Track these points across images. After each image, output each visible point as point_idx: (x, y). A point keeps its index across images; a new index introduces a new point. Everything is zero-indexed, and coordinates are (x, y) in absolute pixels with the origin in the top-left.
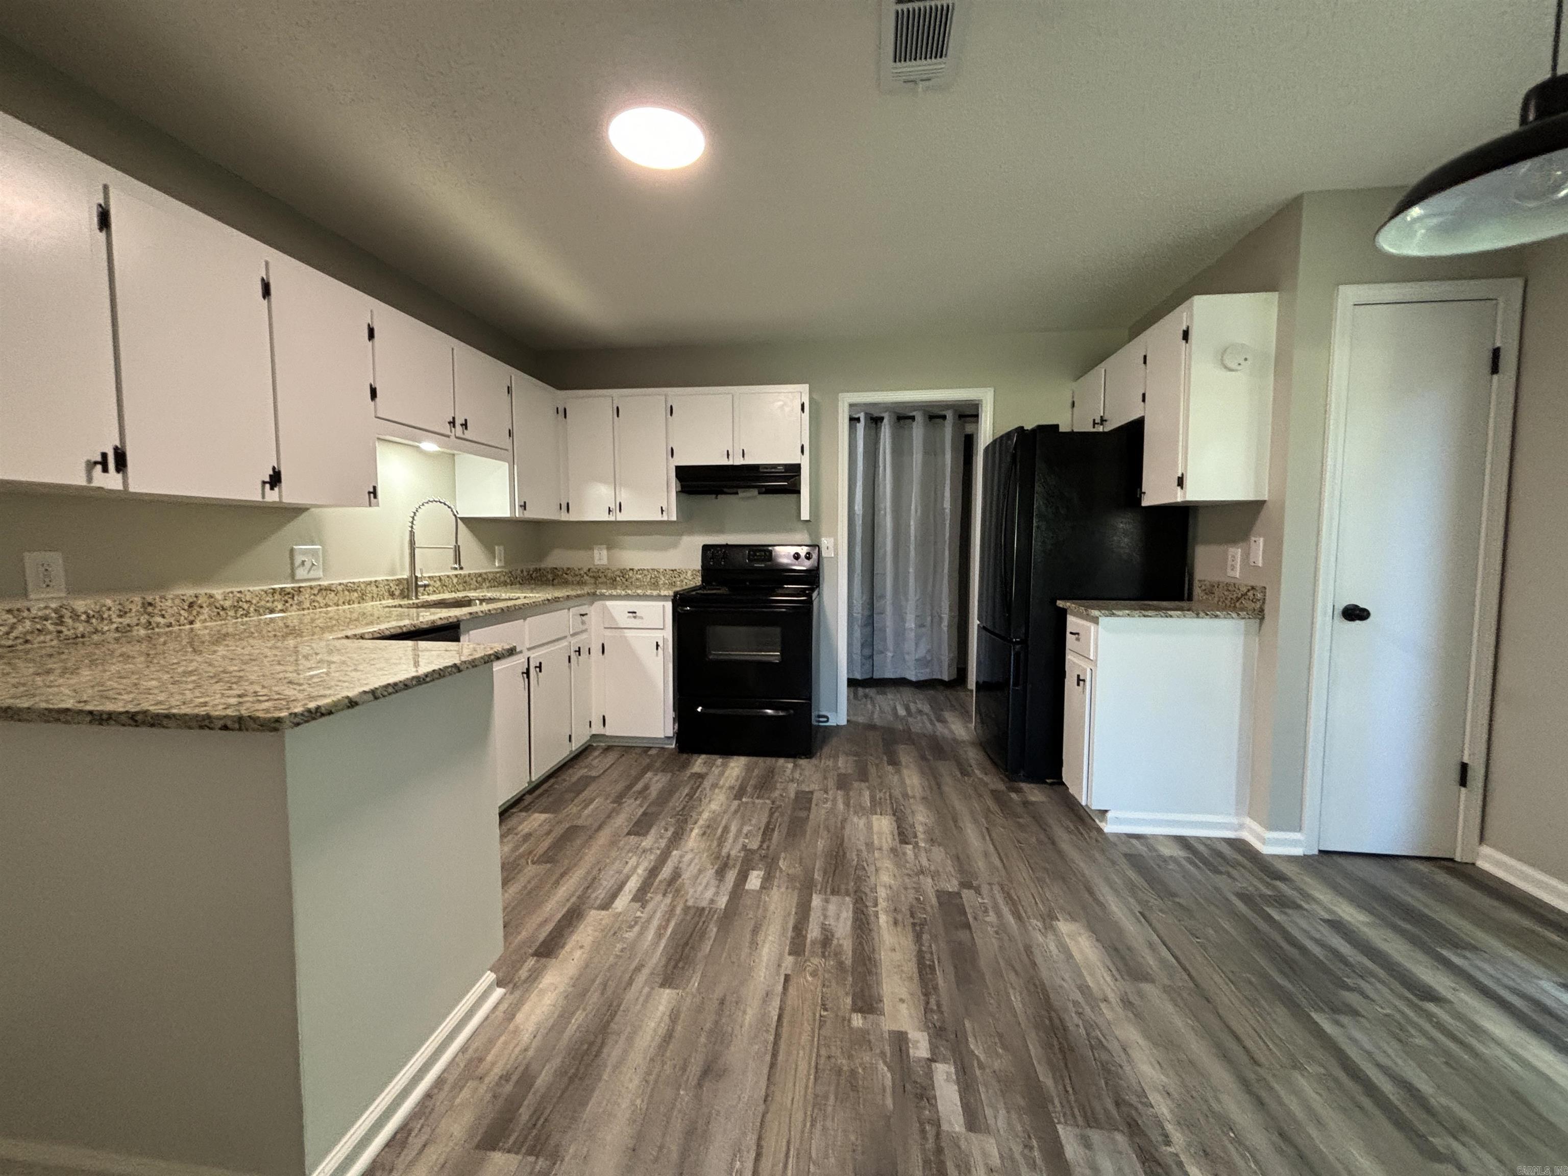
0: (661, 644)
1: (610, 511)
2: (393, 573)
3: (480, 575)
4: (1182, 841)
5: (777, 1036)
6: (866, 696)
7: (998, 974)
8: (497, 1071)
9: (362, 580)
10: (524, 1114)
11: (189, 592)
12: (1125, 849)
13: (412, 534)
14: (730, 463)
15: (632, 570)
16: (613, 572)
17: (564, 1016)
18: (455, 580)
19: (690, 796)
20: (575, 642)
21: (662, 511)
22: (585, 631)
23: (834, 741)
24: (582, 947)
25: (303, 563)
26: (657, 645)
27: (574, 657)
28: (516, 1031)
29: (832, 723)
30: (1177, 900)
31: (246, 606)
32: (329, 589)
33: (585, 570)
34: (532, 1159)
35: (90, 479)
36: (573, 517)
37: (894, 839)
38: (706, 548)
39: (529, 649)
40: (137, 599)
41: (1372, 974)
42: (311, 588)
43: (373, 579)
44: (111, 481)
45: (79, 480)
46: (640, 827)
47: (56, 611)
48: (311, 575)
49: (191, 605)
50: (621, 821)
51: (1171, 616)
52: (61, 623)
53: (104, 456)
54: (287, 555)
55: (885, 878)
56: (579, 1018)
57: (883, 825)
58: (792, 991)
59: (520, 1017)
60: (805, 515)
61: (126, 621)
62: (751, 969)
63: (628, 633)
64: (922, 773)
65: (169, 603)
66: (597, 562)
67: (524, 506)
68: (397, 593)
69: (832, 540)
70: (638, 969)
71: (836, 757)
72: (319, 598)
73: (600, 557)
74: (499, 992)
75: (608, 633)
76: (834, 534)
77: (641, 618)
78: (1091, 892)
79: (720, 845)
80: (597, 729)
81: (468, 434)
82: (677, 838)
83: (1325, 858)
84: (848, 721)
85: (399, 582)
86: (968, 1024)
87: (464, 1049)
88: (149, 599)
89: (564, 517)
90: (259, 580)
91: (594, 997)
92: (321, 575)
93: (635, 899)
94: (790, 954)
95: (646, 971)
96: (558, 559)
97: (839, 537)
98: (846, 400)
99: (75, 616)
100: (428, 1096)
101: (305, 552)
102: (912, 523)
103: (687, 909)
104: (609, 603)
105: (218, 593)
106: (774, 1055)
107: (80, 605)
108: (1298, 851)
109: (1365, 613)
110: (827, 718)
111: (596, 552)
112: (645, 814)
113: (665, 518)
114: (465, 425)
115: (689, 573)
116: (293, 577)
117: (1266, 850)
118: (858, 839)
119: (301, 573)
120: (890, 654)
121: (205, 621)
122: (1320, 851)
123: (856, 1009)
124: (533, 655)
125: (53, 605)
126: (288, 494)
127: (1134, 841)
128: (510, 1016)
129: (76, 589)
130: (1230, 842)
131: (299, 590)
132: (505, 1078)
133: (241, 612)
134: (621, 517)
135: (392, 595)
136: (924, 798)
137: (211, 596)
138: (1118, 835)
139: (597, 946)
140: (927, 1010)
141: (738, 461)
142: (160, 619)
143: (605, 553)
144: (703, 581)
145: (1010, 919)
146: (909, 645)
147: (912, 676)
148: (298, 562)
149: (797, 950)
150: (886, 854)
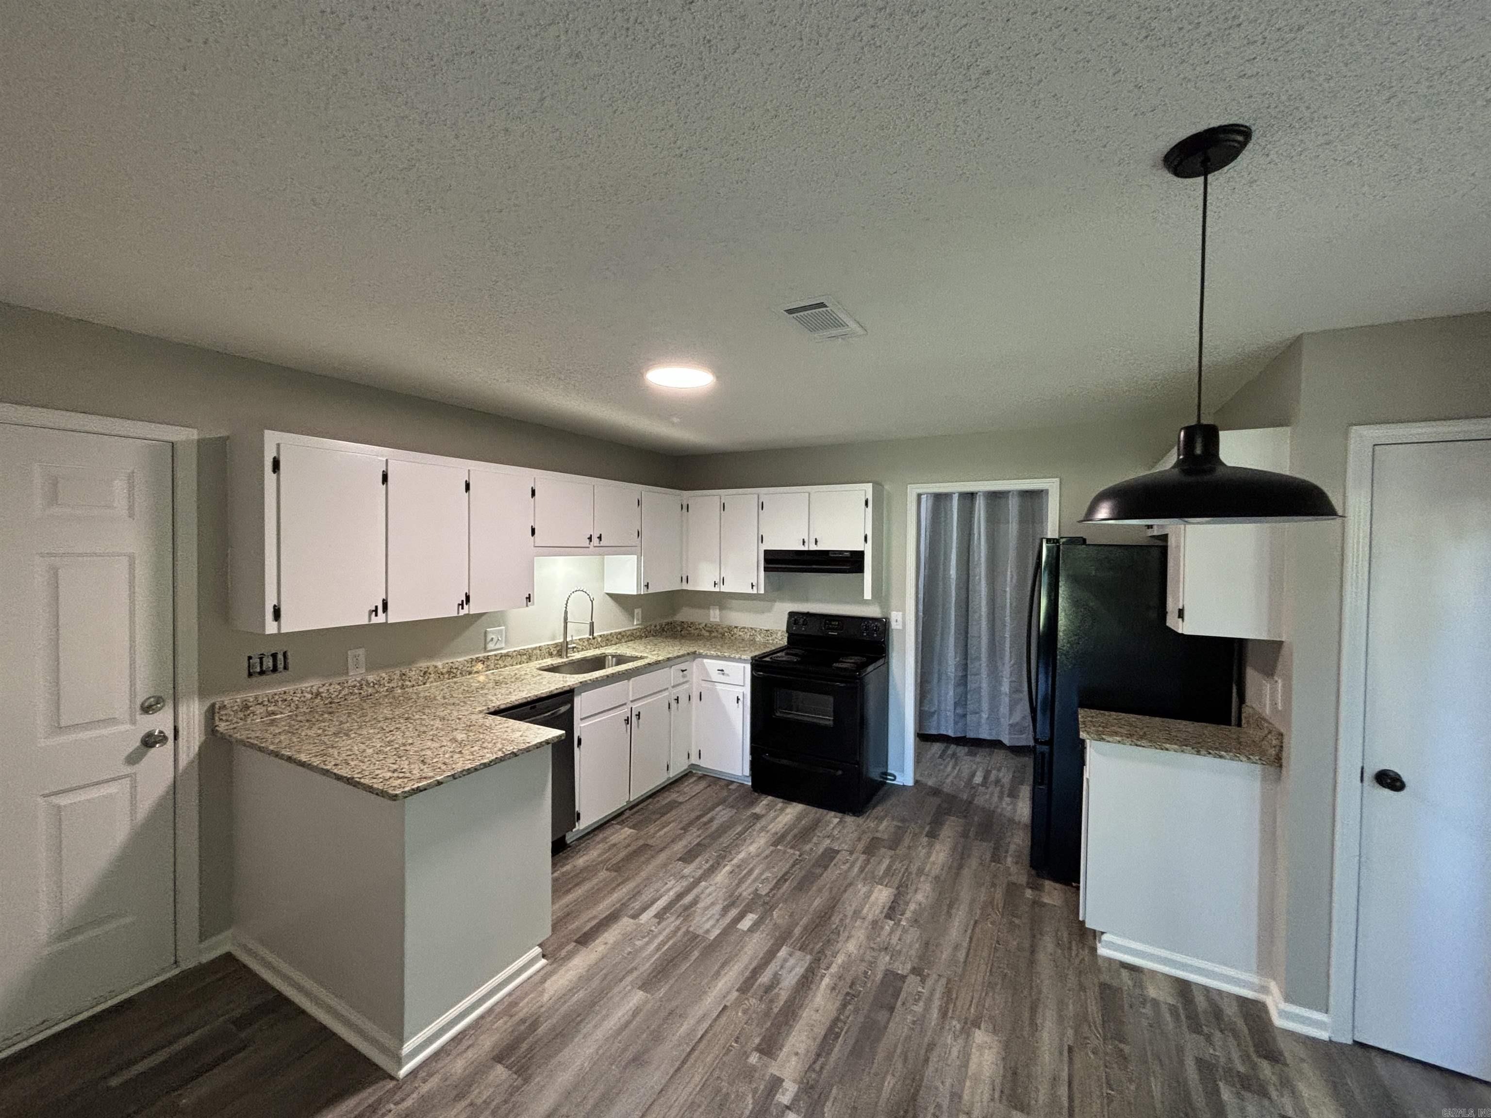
0: (741, 698)
1: (715, 584)
2: (553, 639)
3: (620, 633)
4: (1183, 988)
5: (693, 1049)
6: (954, 755)
7: (889, 1057)
8: (521, 1015)
9: (530, 646)
10: (525, 1046)
11: (423, 664)
12: (1105, 977)
13: (566, 612)
14: (806, 548)
15: (736, 627)
16: (723, 628)
17: (572, 990)
18: (599, 639)
19: (740, 834)
20: (675, 692)
21: (753, 586)
22: (687, 682)
23: (893, 800)
24: (606, 943)
25: (492, 639)
26: (738, 699)
27: (674, 704)
28: (543, 991)
29: (899, 781)
30: (1122, 1046)
31: (455, 671)
32: (507, 655)
33: (703, 625)
34: (515, 1076)
35: (370, 619)
36: (689, 587)
37: (882, 912)
38: (792, 614)
39: (632, 701)
40: (398, 672)
42: (496, 655)
43: (538, 645)
44: (381, 618)
45: (365, 621)
46: (688, 857)
47: (359, 682)
48: (497, 646)
49: (425, 673)
50: (679, 847)
52: (361, 689)
53: (376, 607)
54: (483, 634)
55: (852, 947)
56: (581, 994)
57: (882, 895)
58: (723, 1020)
59: (548, 984)
60: (868, 595)
61: (391, 685)
62: (705, 993)
63: (719, 687)
64: (954, 849)
65: (414, 673)
66: (711, 620)
67: (647, 586)
68: (555, 653)
69: (901, 613)
70: (631, 971)
71: (881, 819)
72: (500, 662)
73: (714, 616)
74: (544, 961)
75: (704, 684)
76: (903, 610)
77: (728, 675)
78: (1033, 1010)
79: (738, 885)
80: (694, 760)
81: (602, 543)
82: (712, 870)
83: (1360, 1051)
84: (916, 782)
85: (556, 645)
86: (834, 1091)
87: (510, 994)
88: (404, 671)
89: (685, 587)
90: (464, 653)
91: (595, 983)
92: (503, 645)
93: (656, 916)
94: (737, 990)
95: (635, 974)
96: (687, 615)
97: (907, 611)
98: (913, 490)
99: (368, 684)
100: (482, 1017)
101: (493, 633)
103: (687, 932)
104: (705, 661)
105: (439, 664)
106: (684, 1062)
107: (371, 678)
108: (1324, 1035)
109: (1398, 784)
110: (895, 777)
111: (711, 611)
112: (698, 844)
113: (755, 591)
114: (600, 538)
115: (779, 634)
116: (485, 649)
117: (1278, 1022)
118: (851, 906)
119: (491, 646)
121: (432, 682)
122: (1356, 1043)
123: (759, 1049)
124: (635, 706)
125: (358, 679)
126: (473, 608)
127: (1125, 973)
128: (544, 980)
129: (370, 669)
130: (1243, 1002)
131: (488, 658)
132: (523, 1021)
133: (452, 675)
134: (725, 589)
135: (551, 655)
136: (937, 878)
137: (436, 667)
138: (1110, 960)
139: (614, 946)
140: (811, 1068)
141: (813, 547)
142: (408, 683)
143: (717, 612)
144: (788, 642)
145: (935, 1014)
148: (489, 639)
149: (744, 988)
150: (866, 923)
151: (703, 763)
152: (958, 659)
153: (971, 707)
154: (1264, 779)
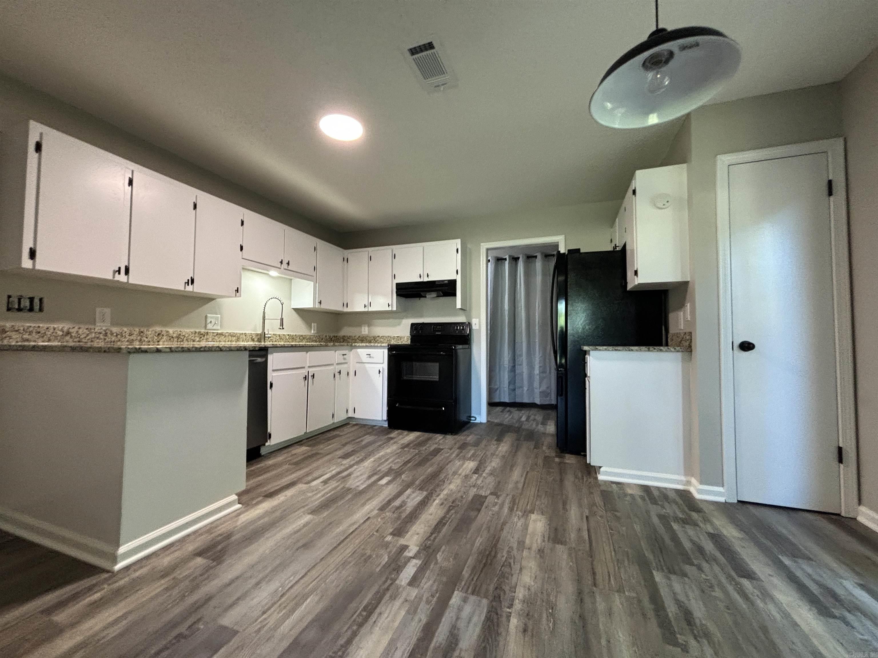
0: (381, 371)
1: (365, 306)
2: (255, 330)
3: (302, 336)
4: (646, 489)
5: (346, 538)
6: (509, 411)
7: (479, 530)
8: (220, 532)
9: (238, 332)
10: (220, 547)
11: (158, 329)
12: (603, 488)
13: (264, 313)
14: (421, 280)
15: (379, 336)
16: (370, 337)
17: (260, 518)
18: (287, 337)
19: (380, 446)
20: (338, 368)
21: (389, 305)
22: (346, 363)
23: (474, 428)
24: (286, 496)
25: (211, 322)
26: (379, 372)
27: (337, 375)
28: (237, 520)
29: (478, 421)
30: (616, 513)
31: (182, 337)
32: (221, 334)
33: (357, 337)
34: (211, 561)
35: (114, 277)
36: (349, 310)
37: (471, 471)
38: (412, 325)
39: (309, 367)
40: (137, 330)
41: (715, 560)
42: (213, 333)
43: (244, 332)
44: (122, 278)
45: (110, 277)
46: (346, 456)
47: (105, 331)
48: (214, 328)
49: (159, 335)
50: (340, 453)
51: (632, 350)
52: (106, 336)
53: (120, 268)
54: (204, 317)
55: (452, 487)
56: (266, 519)
57: (471, 465)
58: (368, 523)
59: (242, 516)
60: (459, 306)
61: (132, 338)
62: (355, 512)
63: (367, 365)
64: (512, 445)
65: (150, 332)
66: (363, 333)
67: (320, 303)
68: (256, 339)
69: (478, 320)
70: (303, 507)
71: (468, 436)
72: (216, 338)
73: (365, 331)
74: (239, 506)
75: (358, 365)
76: (479, 317)
77: (373, 358)
78: (565, 503)
79: (379, 466)
80: (351, 414)
81: (290, 268)
82: (362, 461)
83: (740, 504)
84: (488, 421)
85: (257, 335)
86: (443, 547)
87: (212, 523)
88: (142, 330)
89: (346, 310)
90: (189, 327)
91: (278, 514)
92: (219, 328)
93: (322, 482)
94: (378, 510)
95: (306, 508)
96: (346, 331)
97: (482, 318)
98: (484, 246)
99: (112, 334)
100: (188, 535)
101: (211, 318)
102: (537, 314)
103: (344, 487)
104: (359, 350)
105: (171, 331)
106: (339, 545)
107: (115, 330)
108: (722, 499)
109: (751, 346)
110: (476, 418)
111: (363, 328)
112: (352, 451)
113: (390, 309)
114: (288, 264)
115: (406, 338)
116: (205, 327)
117: (698, 496)
118: (451, 470)
119: (209, 326)
120: (525, 389)
121: (164, 342)
122: (739, 501)
123: (393, 534)
124: (311, 370)
125: (104, 328)
126: (197, 288)
127: (614, 486)
128: (239, 515)
129: (114, 323)
130: (677, 491)
131: (207, 333)
132: (220, 535)
133: (180, 340)
134: (371, 309)
135: (253, 340)
136: (503, 457)
137: (167, 332)
138: (605, 482)
139: (292, 497)
140: (428, 539)
141: (426, 279)
142: (145, 339)
143: (367, 328)
144: (411, 342)
145: (506, 510)
146: (536, 384)
147: (538, 401)
148: (209, 321)
149: (382, 509)
150: (461, 477)
151: (356, 416)
152: (510, 356)
153: (518, 384)
154: (683, 360)
